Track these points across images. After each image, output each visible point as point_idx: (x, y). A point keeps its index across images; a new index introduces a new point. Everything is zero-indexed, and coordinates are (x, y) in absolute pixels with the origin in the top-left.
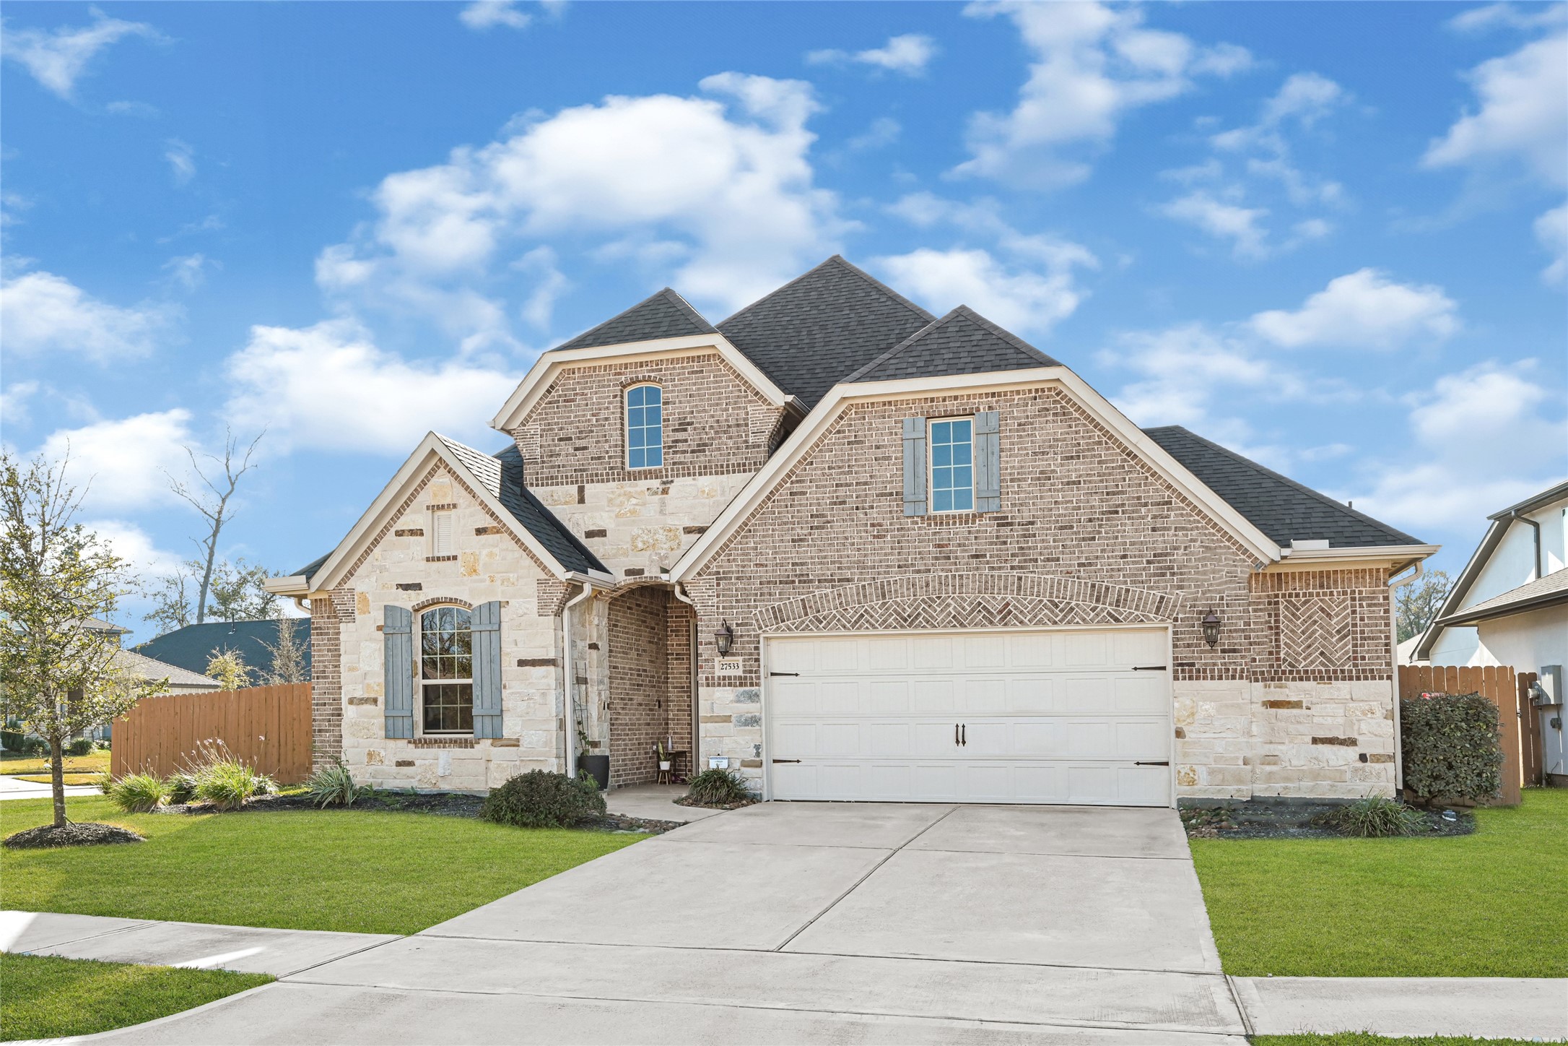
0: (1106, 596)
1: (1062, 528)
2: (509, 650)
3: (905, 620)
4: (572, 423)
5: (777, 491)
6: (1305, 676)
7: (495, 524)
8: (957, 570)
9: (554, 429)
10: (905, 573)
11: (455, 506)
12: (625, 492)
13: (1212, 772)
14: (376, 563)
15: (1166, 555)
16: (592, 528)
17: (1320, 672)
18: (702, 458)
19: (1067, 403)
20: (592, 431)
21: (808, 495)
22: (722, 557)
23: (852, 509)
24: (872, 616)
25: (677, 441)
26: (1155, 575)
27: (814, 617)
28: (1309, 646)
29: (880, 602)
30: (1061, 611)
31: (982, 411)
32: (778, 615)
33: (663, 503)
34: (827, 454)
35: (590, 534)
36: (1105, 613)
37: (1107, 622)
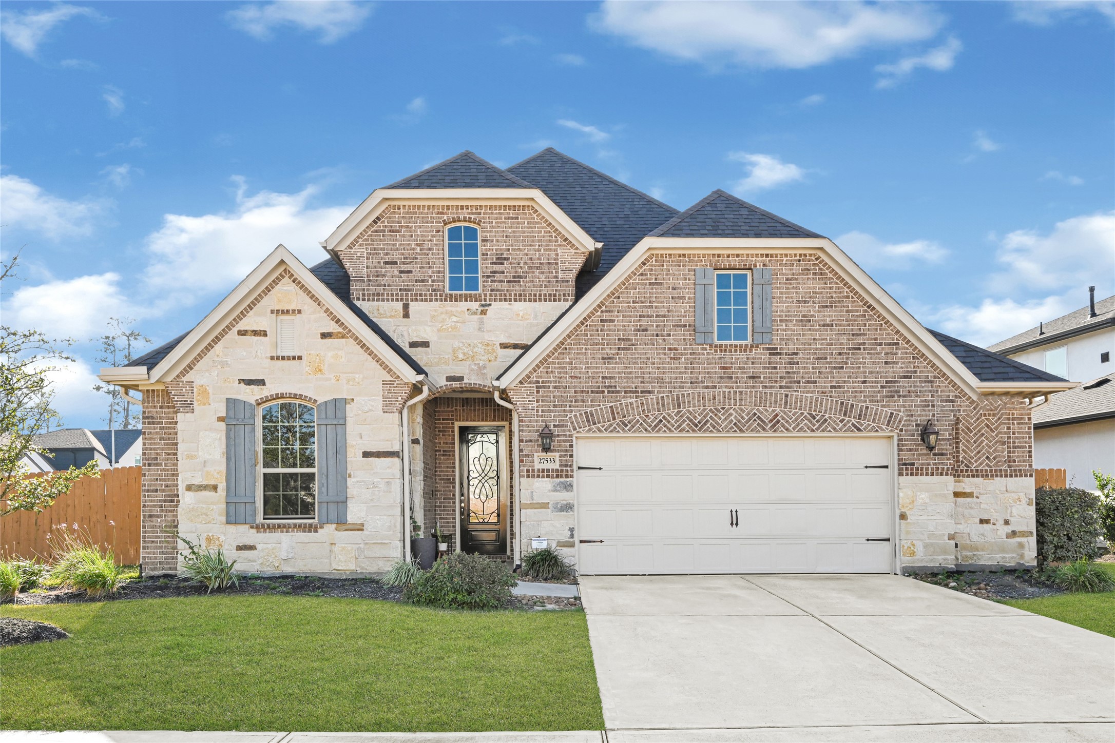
0: (851, 412)
1: (818, 359)
2: (354, 443)
3: (696, 426)
4: (397, 249)
5: (590, 317)
6: (976, 474)
7: (340, 330)
8: (737, 387)
9: (379, 254)
10: (697, 388)
11: (300, 312)
12: (447, 311)
13: (926, 546)
14: (216, 359)
15: (895, 381)
16: (415, 339)
17: (986, 471)
18: (517, 288)
19: (824, 266)
20: (416, 258)
21: (616, 322)
22: (541, 369)
23: (653, 335)
24: (669, 422)
25: (495, 272)
26: (887, 397)
27: (620, 421)
28: (979, 452)
29: (676, 411)
30: (818, 421)
31: (758, 267)
32: (590, 419)
33: (481, 322)
34: (632, 291)
35: (413, 345)
36: (850, 424)
37: (852, 431)
